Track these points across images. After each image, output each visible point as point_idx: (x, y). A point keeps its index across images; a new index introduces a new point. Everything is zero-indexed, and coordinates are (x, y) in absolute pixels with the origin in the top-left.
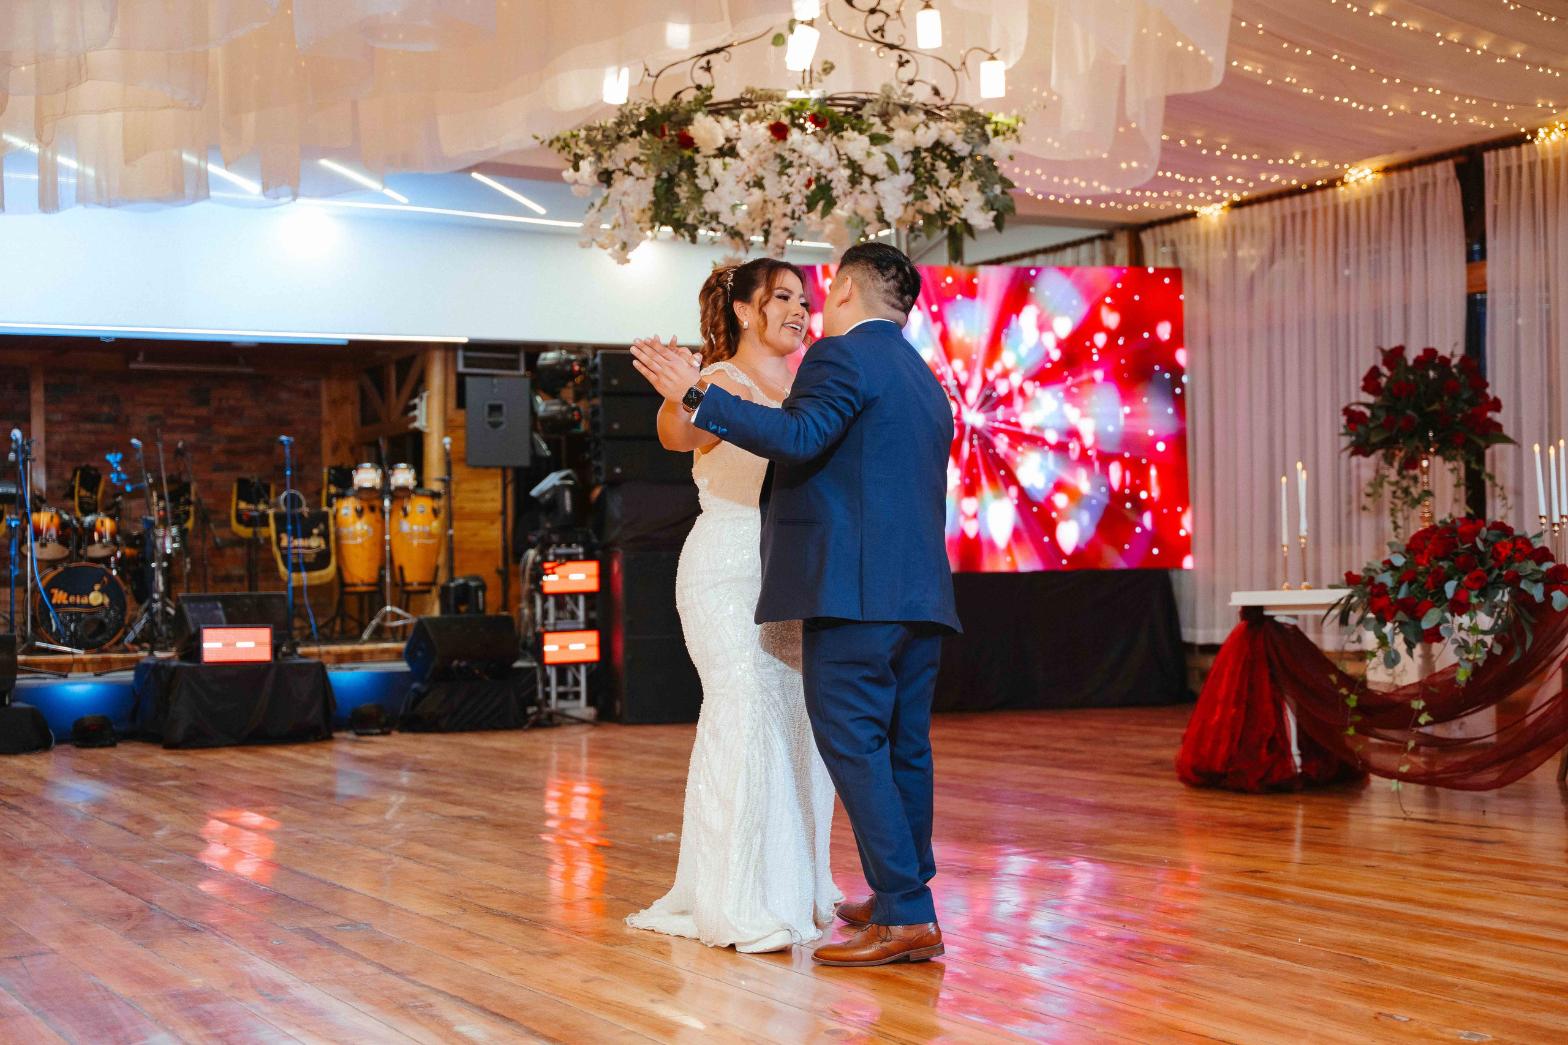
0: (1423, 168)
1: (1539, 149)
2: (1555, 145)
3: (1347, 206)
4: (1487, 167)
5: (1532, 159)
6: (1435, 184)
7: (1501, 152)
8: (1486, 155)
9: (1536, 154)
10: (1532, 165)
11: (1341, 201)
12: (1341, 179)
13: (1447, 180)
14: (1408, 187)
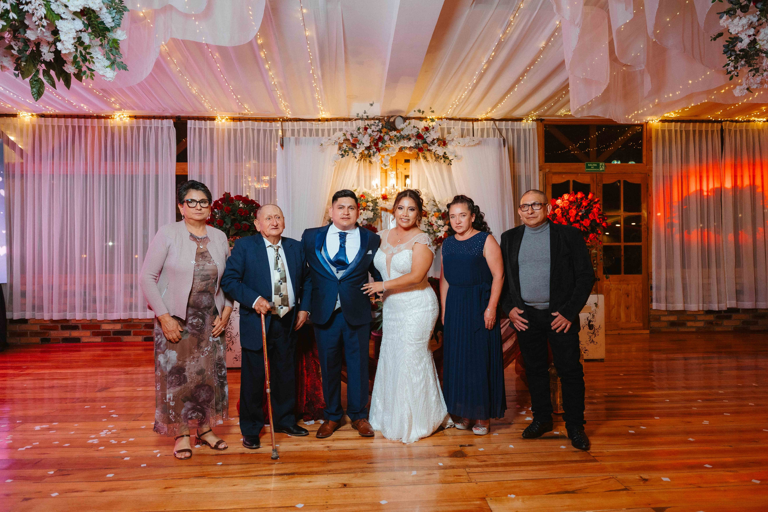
0: (156, 120)
1: (215, 125)
2: (223, 124)
3: (113, 128)
4: (189, 126)
5: (213, 127)
6: (162, 128)
7: (197, 121)
8: (189, 121)
9: (214, 126)
10: (212, 130)
11: (109, 125)
12: (111, 116)
13: (169, 128)
14: (148, 126)
